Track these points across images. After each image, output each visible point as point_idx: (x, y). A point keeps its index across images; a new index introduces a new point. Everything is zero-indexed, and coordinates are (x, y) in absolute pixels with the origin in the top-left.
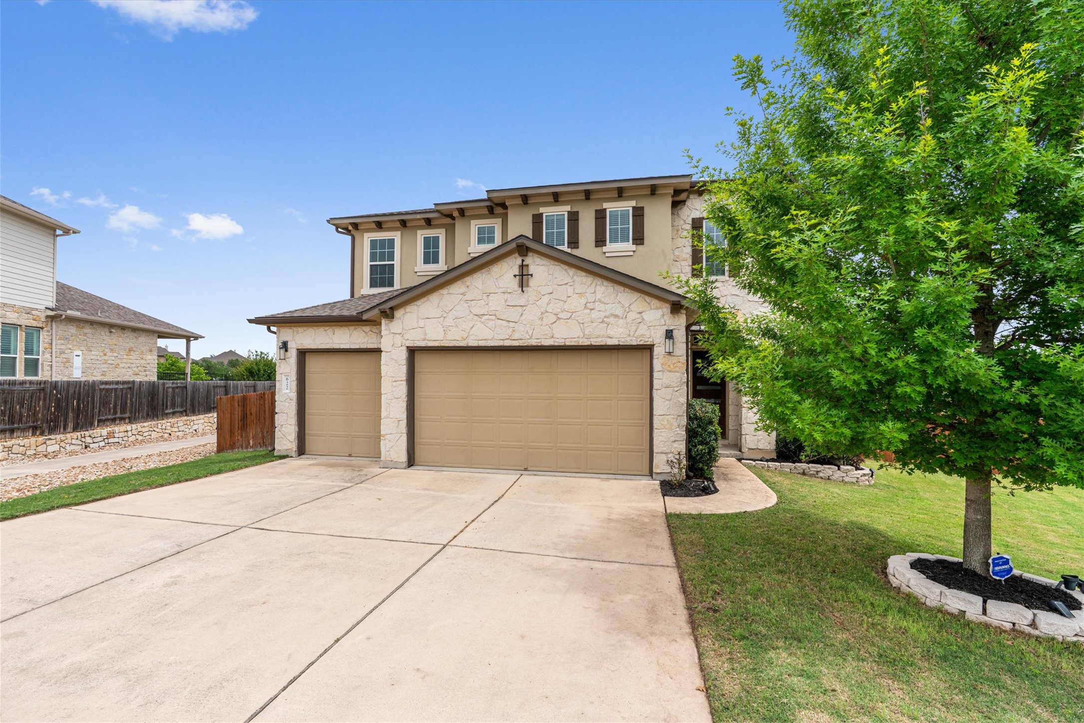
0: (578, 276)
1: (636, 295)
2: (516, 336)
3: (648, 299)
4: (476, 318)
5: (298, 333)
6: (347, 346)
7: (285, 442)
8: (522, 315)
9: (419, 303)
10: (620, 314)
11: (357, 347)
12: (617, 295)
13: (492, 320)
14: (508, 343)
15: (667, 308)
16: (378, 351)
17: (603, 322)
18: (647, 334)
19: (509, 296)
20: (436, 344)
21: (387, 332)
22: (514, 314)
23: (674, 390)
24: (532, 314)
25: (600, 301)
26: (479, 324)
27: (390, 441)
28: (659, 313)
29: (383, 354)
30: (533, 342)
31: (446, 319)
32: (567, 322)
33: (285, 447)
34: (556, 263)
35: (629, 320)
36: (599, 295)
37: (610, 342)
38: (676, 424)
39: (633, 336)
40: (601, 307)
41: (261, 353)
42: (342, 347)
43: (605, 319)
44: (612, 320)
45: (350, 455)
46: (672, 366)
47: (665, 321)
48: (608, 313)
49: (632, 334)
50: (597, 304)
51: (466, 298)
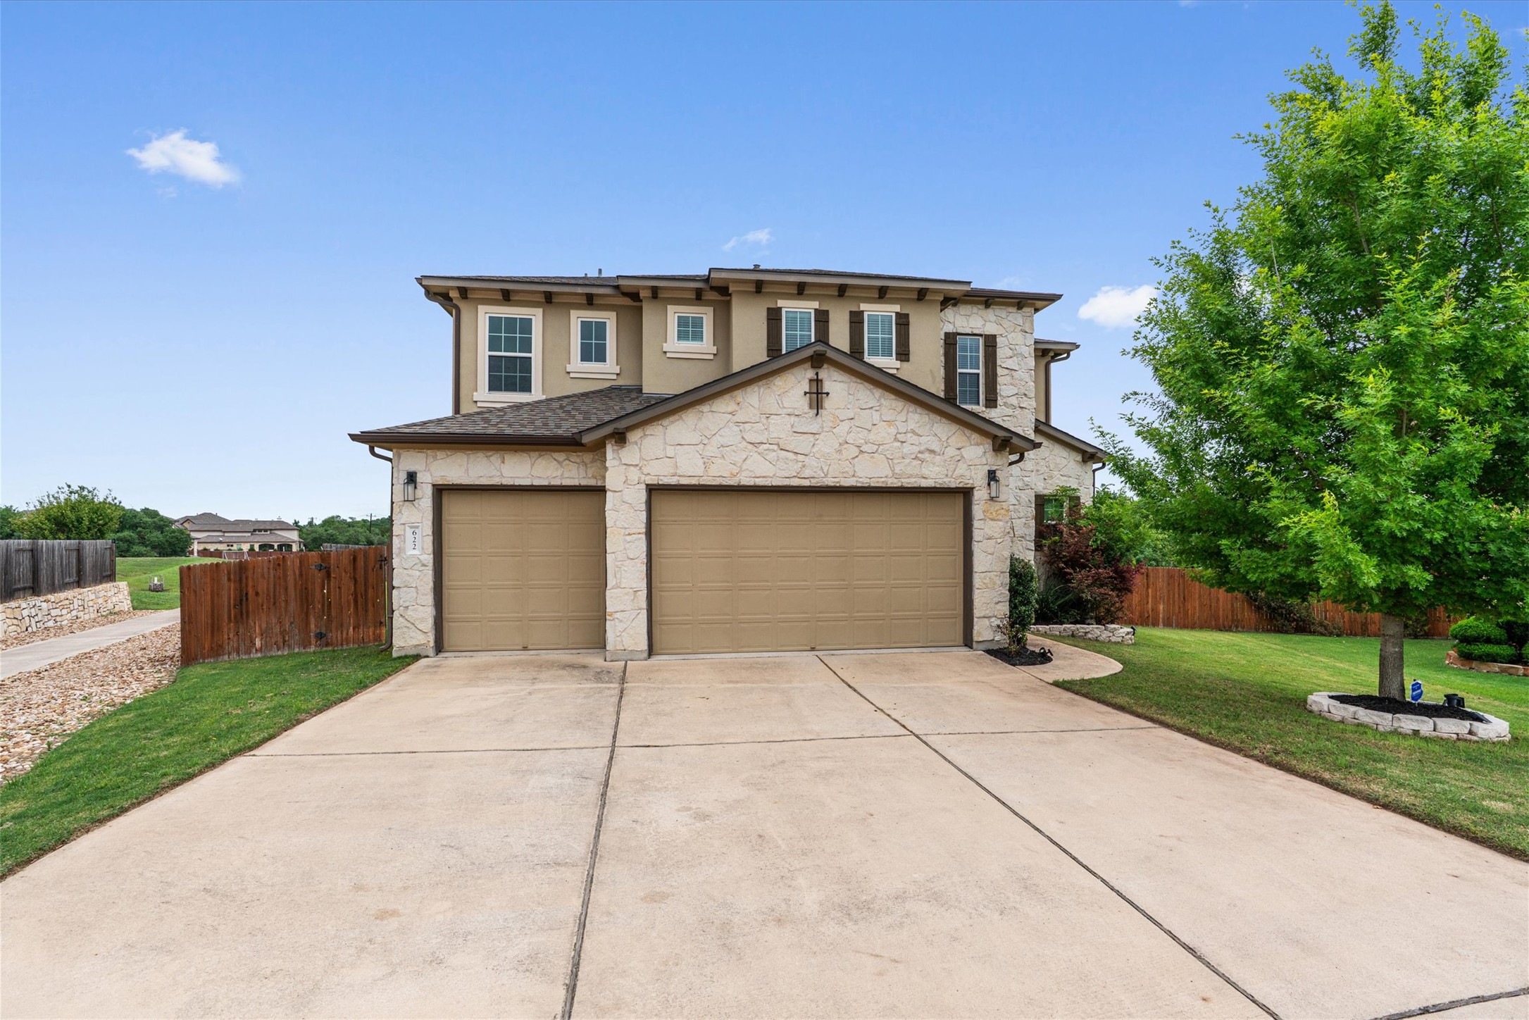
0: (885, 399)
1: (954, 427)
2: (807, 473)
3: (968, 432)
4: (750, 446)
5: (435, 458)
6: (527, 482)
7: (413, 634)
8: (814, 445)
9: (666, 422)
10: (937, 449)
11: (545, 483)
12: (932, 427)
13: (774, 451)
14: (795, 482)
15: (988, 445)
16: (601, 491)
17: (916, 458)
18: (967, 474)
19: (797, 419)
20: (694, 481)
21: (616, 463)
22: (803, 444)
23: (996, 542)
24: (826, 445)
25: (913, 432)
26: (756, 455)
27: (621, 621)
28: (979, 450)
29: (609, 494)
30: (830, 482)
31: (708, 447)
32: (872, 457)
33: (415, 642)
34: (859, 381)
35: (946, 456)
36: (911, 425)
37: (925, 483)
38: (999, 582)
39: (951, 477)
40: (915, 439)
41: (82, 488)
42: (518, 482)
43: (919, 455)
44: (927, 456)
45: (525, 648)
46: (994, 514)
47: (987, 460)
48: (922, 448)
49: (950, 473)
50: (909, 435)
51: (736, 419)
